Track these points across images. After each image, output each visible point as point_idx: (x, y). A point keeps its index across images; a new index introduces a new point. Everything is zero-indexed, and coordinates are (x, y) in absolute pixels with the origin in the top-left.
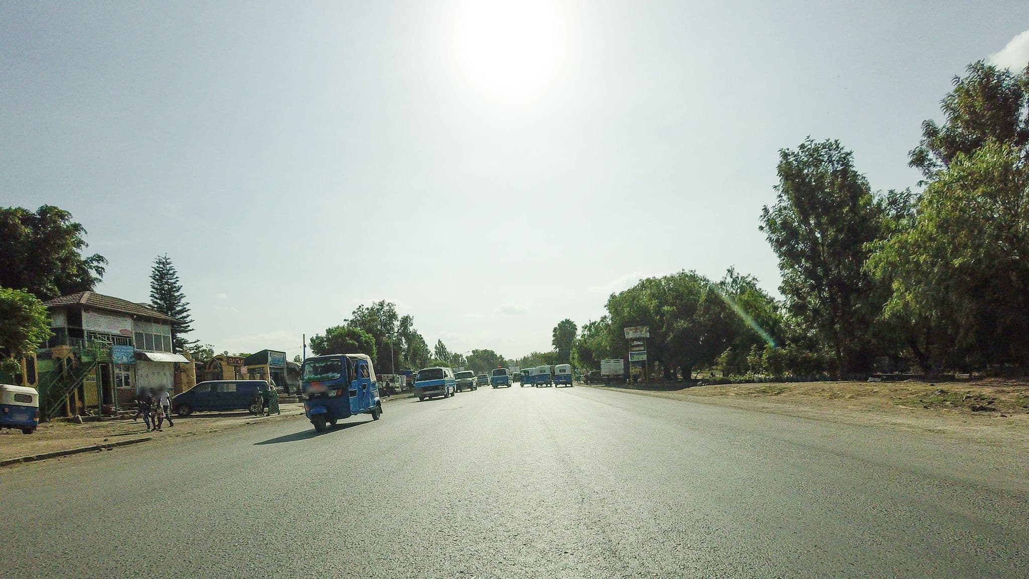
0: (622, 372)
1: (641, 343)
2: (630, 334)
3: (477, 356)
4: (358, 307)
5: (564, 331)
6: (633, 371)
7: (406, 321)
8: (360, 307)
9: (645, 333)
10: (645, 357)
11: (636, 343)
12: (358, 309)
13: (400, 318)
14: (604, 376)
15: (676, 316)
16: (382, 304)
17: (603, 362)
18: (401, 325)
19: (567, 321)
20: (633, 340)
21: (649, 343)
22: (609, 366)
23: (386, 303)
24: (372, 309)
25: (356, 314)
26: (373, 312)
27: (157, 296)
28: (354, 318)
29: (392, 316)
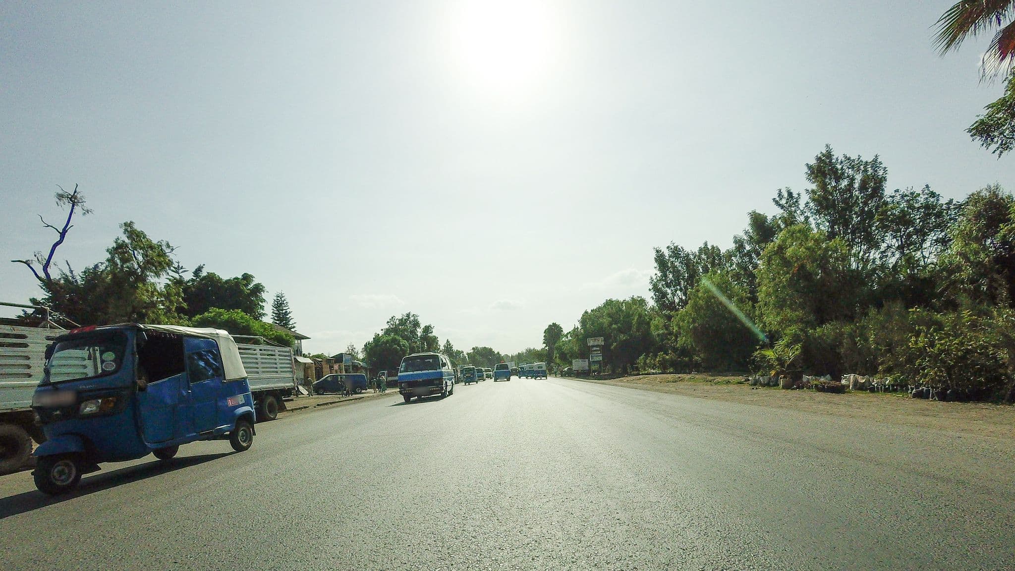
0: (587, 368)
1: (598, 349)
2: (591, 342)
3: (477, 353)
4: (391, 318)
5: (553, 333)
6: (594, 368)
7: (427, 329)
8: (392, 318)
9: (600, 341)
10: (601, 358)
11: (595, 349)
12: (390, 319)
13: (422, 326)
14: (574, 371)
15: (620, 331)
16: (408, 315)
17: (574, 361)
18: (423, 332)
19: (554, 325)
20: (593, 346)
21: (605, 349)
22: (578, 364)
23: (411, 315)
24: (402, 319)
25: (390, 324)
26: (403, 322)
27: (276, 318)
28: (388, 326)
29: (416, 324)
